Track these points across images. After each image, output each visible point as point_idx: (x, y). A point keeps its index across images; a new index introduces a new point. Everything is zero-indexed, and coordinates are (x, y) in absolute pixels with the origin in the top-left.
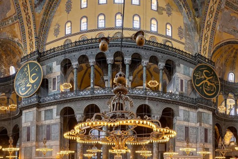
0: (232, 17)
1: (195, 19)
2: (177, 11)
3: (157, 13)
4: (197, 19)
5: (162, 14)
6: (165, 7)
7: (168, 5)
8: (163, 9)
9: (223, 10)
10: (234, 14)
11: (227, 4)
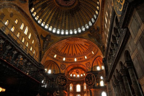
11: (53, 51)
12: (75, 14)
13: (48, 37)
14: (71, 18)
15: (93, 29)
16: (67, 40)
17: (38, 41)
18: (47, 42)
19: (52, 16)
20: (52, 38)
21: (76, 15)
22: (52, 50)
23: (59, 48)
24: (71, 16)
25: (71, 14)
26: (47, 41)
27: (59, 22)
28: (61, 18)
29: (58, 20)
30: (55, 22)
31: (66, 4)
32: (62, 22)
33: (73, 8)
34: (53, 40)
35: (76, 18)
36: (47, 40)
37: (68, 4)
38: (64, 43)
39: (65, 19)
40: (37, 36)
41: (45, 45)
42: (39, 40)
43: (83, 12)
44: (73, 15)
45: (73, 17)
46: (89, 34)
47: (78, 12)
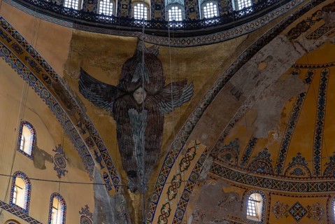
0: (226, 196)
1: (126, 194)
2: (80, 168)
3: (31, 161)
4: (132, 195)
5: (44, 168)
6: (53, 154)
7: (59, 149)
8: (47, 157)
9: (203, 181)
10: (232, 189)
11: (215, 169)
13: (141, 72)
16: (293, 35)
18: (144, 115)
22: (208, 162)
23: (259, 135)
34: (184, 83)
36: (140, 96)
38: (283, 70)
41: (135, 139)
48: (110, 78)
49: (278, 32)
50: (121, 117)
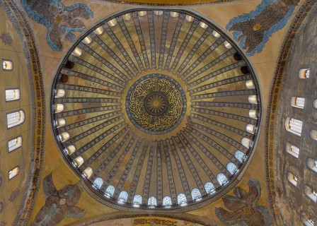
12: (172, 157)
13: (69, 194)
14: (159, 164)
15: (235, 192)
16: (136, 222)
17: (29, 192)
18: (58, 211)
19: (101, 142)
20: (81, 203)
21: (177, 157)
24: (159, 160)
25: (159, 155)
26: (59, 206)
27: (117, 167)
28: (128, 157)
29: (116, 159)
30: (107, 162)
31: (152, 123)
32: (127, 169)
33: (170, 137)
34: (82, 211)
35: (174, 166)
36: (62, 202)
37: (156, 124)
39: (140, 164)
40: (33, 171)
41: (47, 217)
42: (35, 190)
43: (198, 150)
44: (166, 157)
45: (164, 164)
46: (221, 209)
47: (183, 150)
48: (59, 185)
49: (133, 216)
50: (49, 203)
